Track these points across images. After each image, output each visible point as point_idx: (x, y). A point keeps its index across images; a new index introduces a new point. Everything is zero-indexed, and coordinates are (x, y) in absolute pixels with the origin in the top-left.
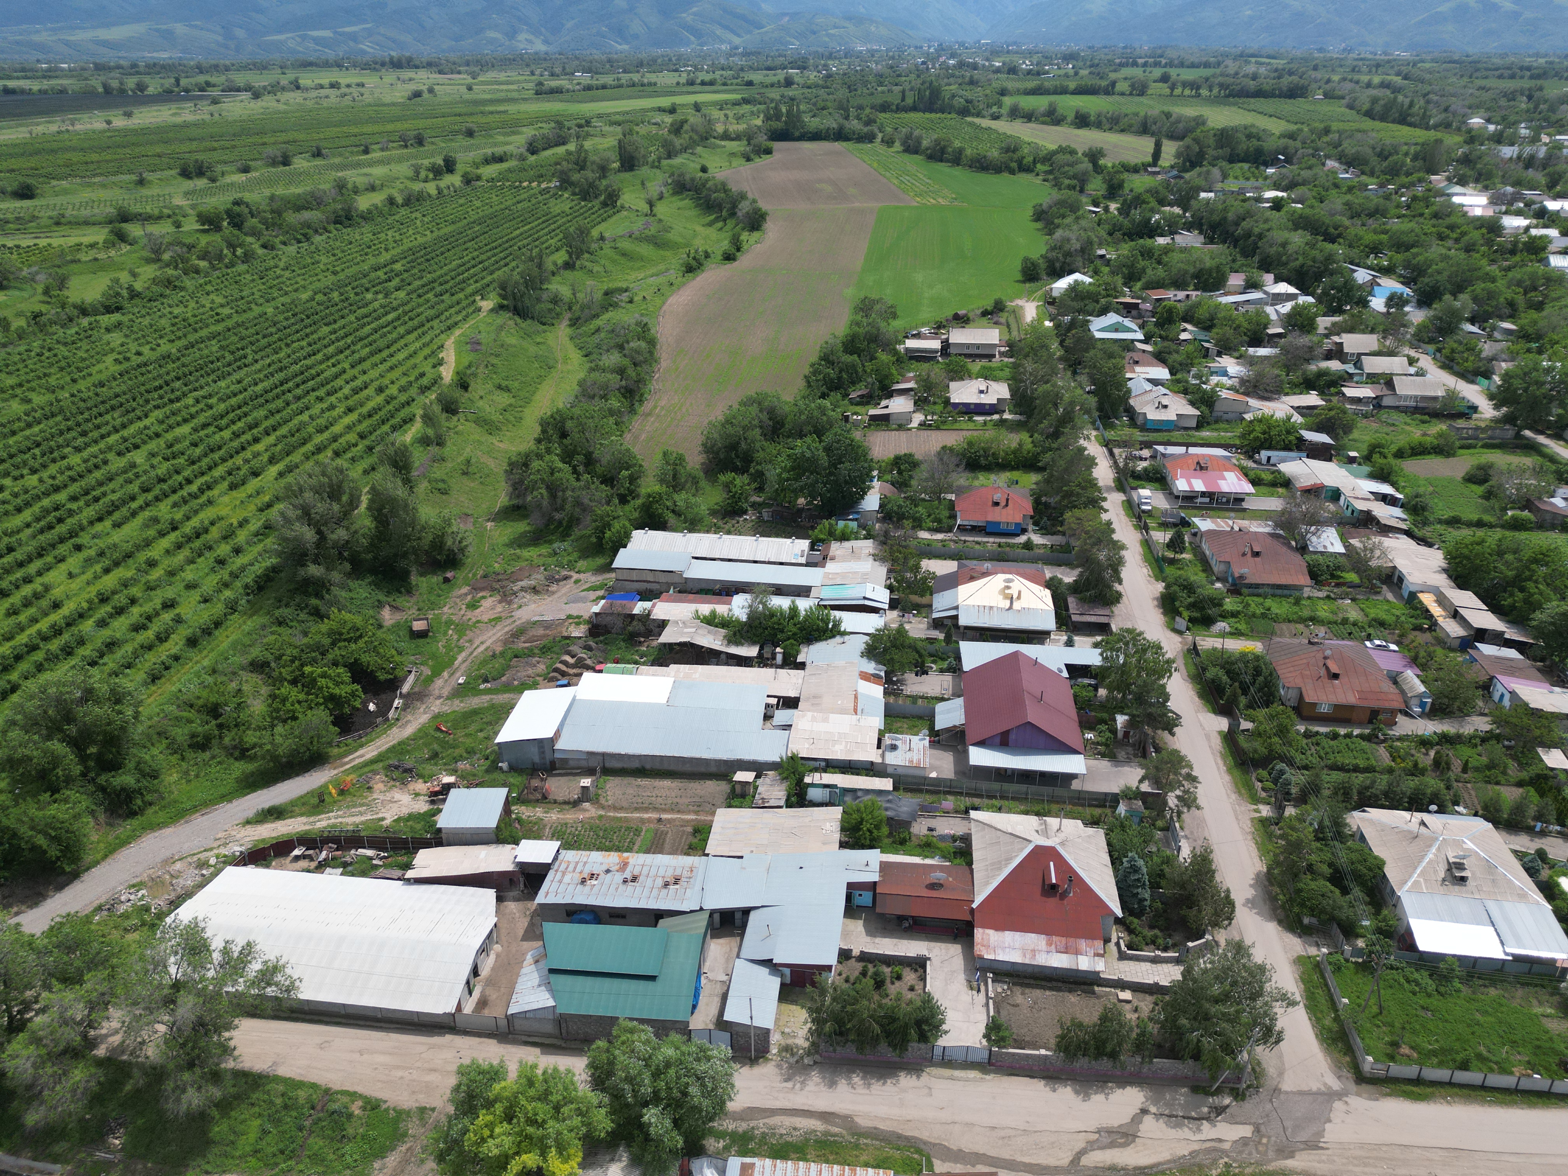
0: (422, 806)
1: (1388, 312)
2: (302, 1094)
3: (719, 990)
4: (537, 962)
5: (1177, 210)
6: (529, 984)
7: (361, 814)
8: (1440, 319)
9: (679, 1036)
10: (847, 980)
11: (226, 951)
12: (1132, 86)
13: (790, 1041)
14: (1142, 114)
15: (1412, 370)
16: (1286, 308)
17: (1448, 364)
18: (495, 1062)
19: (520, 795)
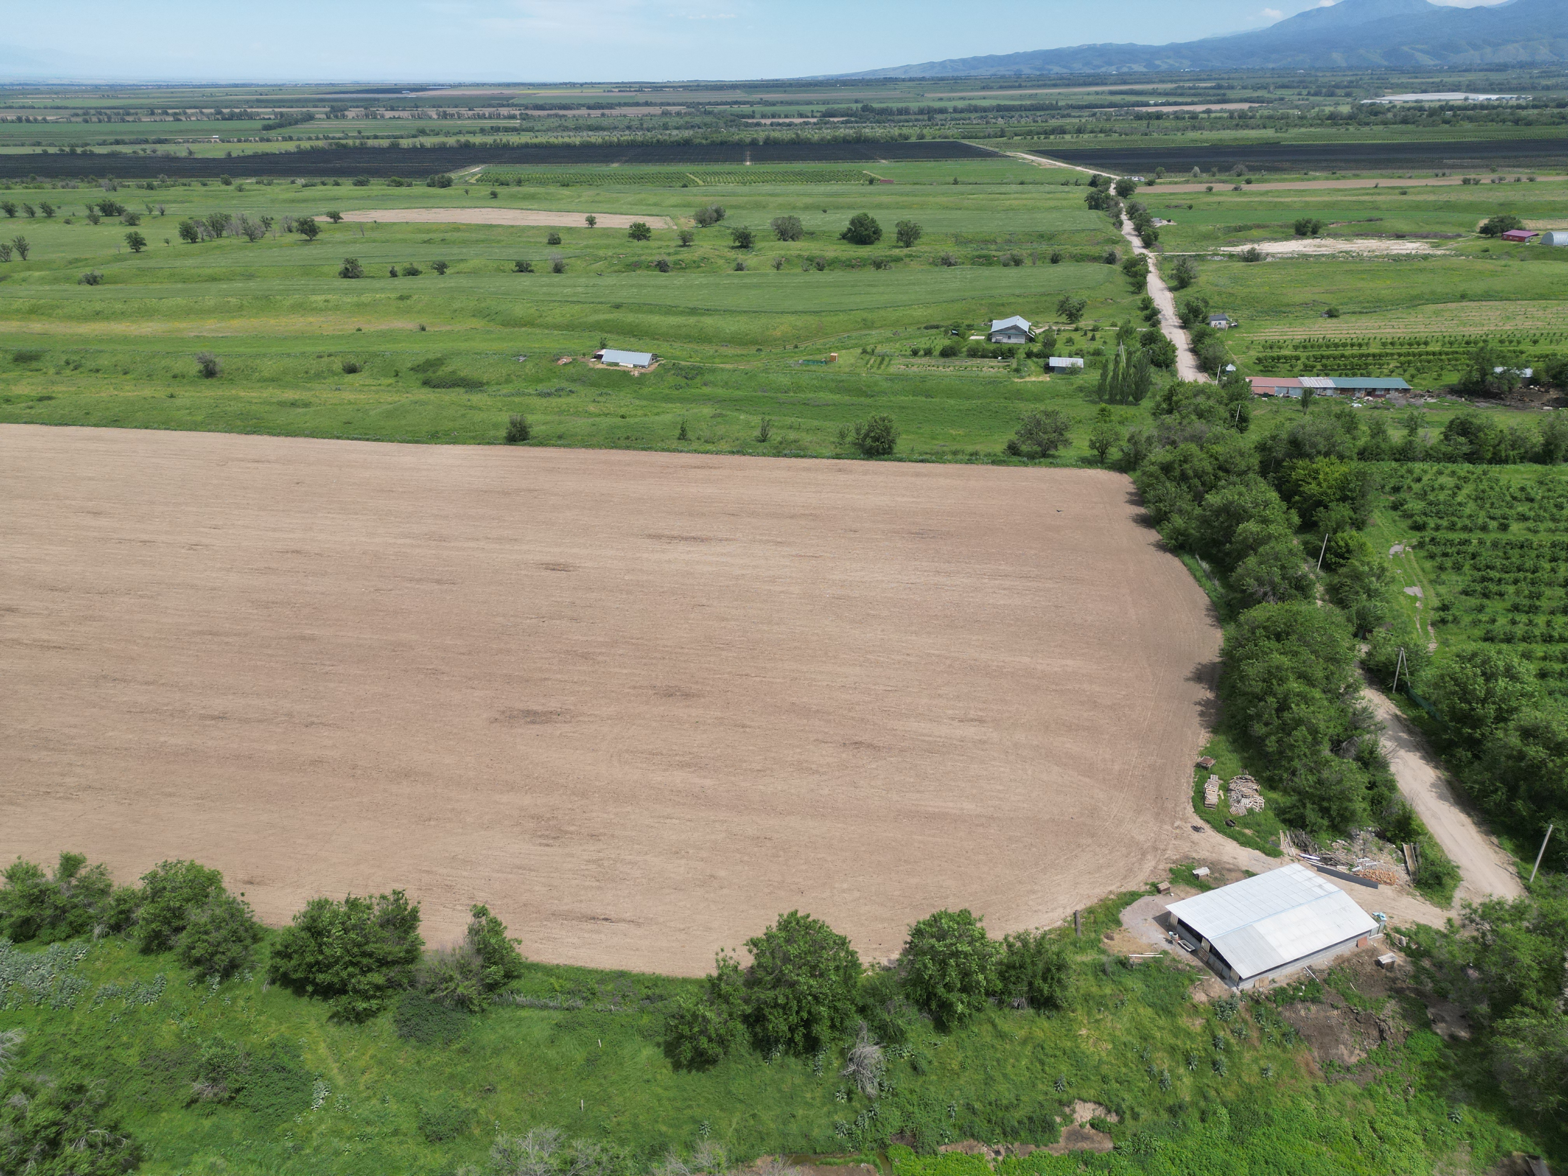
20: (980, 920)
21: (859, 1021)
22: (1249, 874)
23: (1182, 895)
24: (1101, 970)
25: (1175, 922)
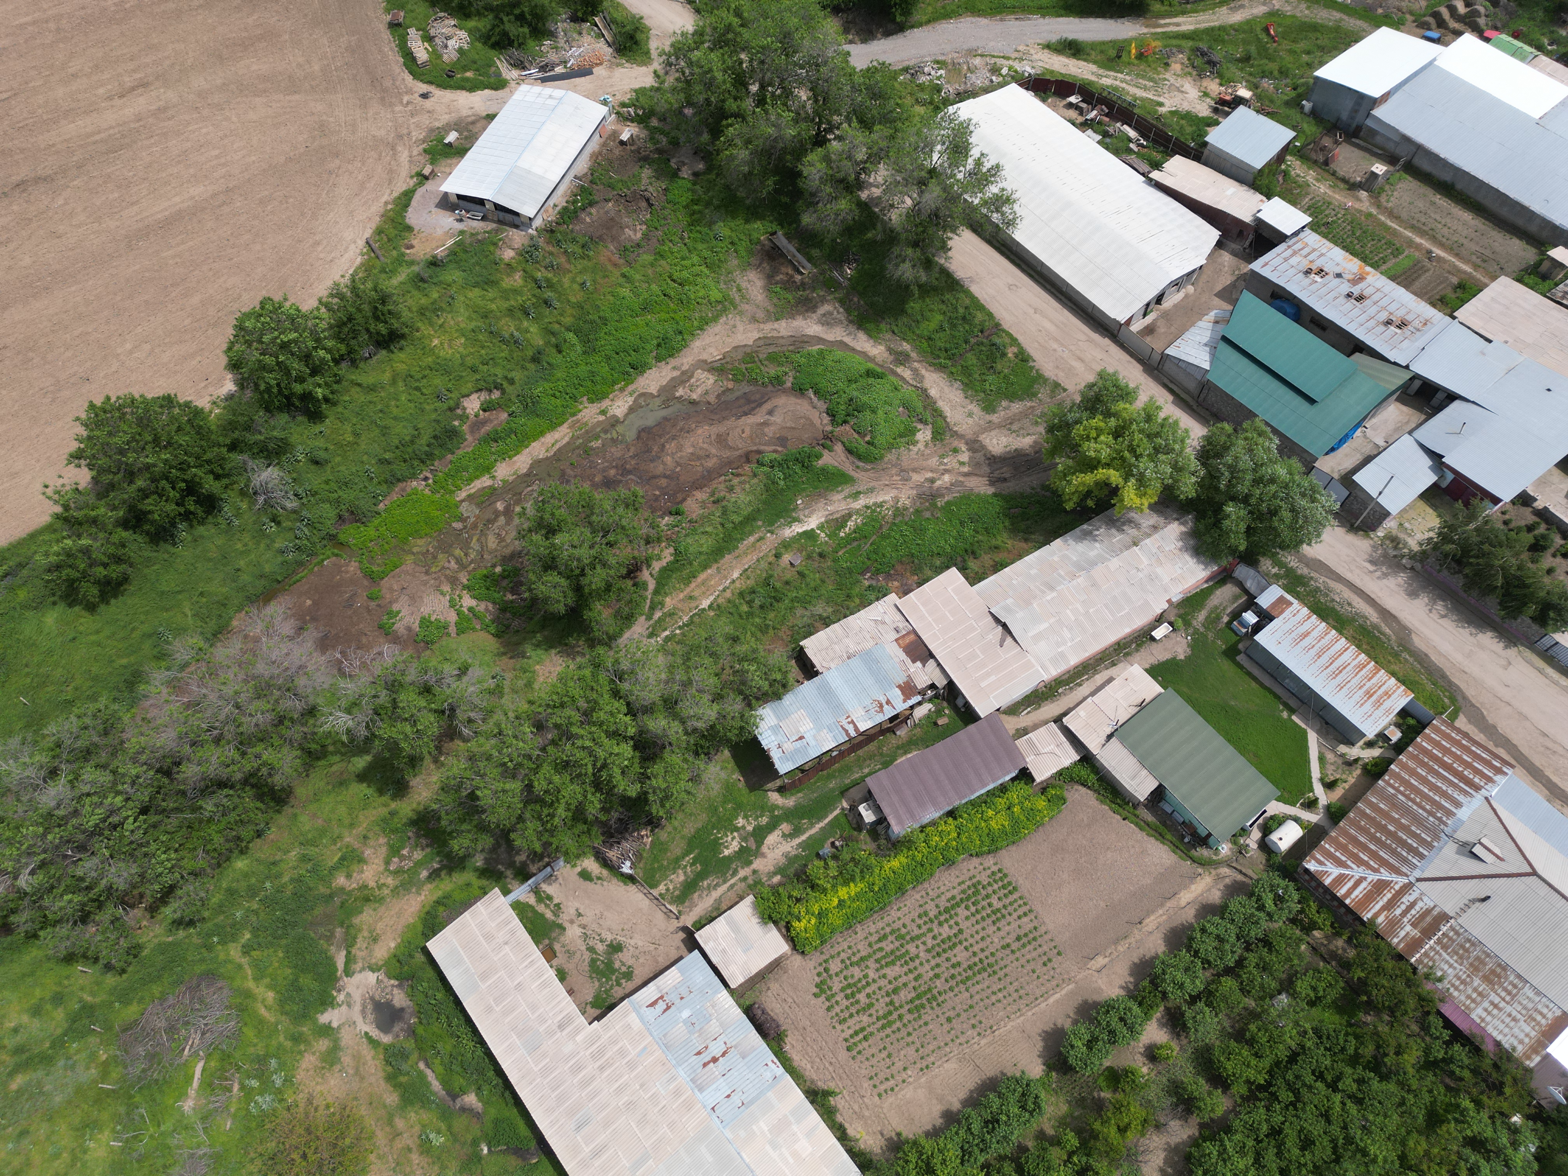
0: (1203, 110)
2: (979, 316)
3: (1368, 450)
4: (1216, 322)
6: (1198, 338)
7: (1145, 88)
9: (1299, 465)
10: (1506, 523)
11: (978, 163)
13: (1402, 536)
18: (1132, 385)
19: (1304, 146)
20: (286, 299)
21: (237, 458)
22: (491, 117)
23: (447, 170)
24: (419, 281)
25: (454, 199)
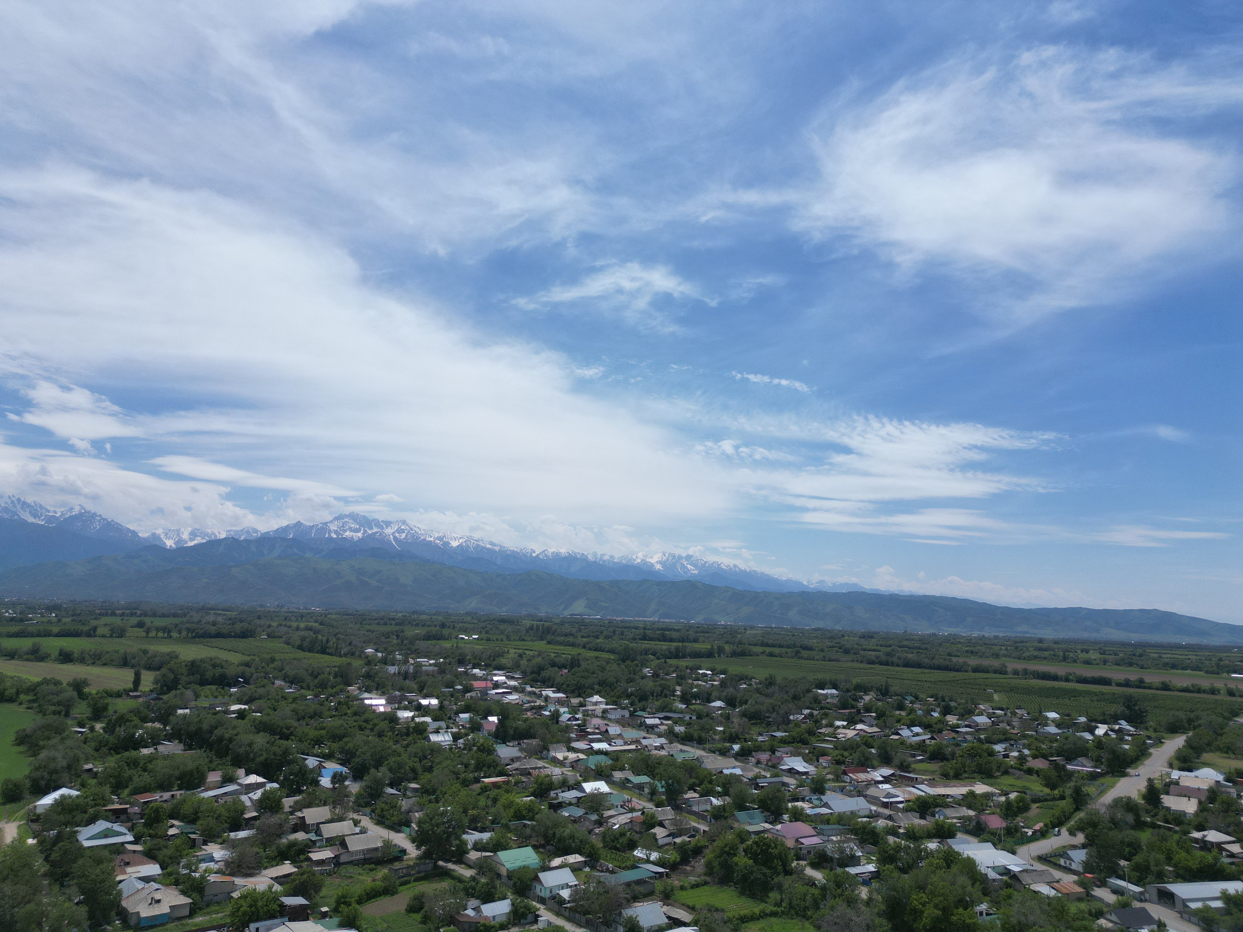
1: (334, 788)
5: (157, 725)
8: (370, 787)
12: (112, 630)
14: (122, 651)
15: (357, 830)
16: (257, 795)
17: (381, 821)
